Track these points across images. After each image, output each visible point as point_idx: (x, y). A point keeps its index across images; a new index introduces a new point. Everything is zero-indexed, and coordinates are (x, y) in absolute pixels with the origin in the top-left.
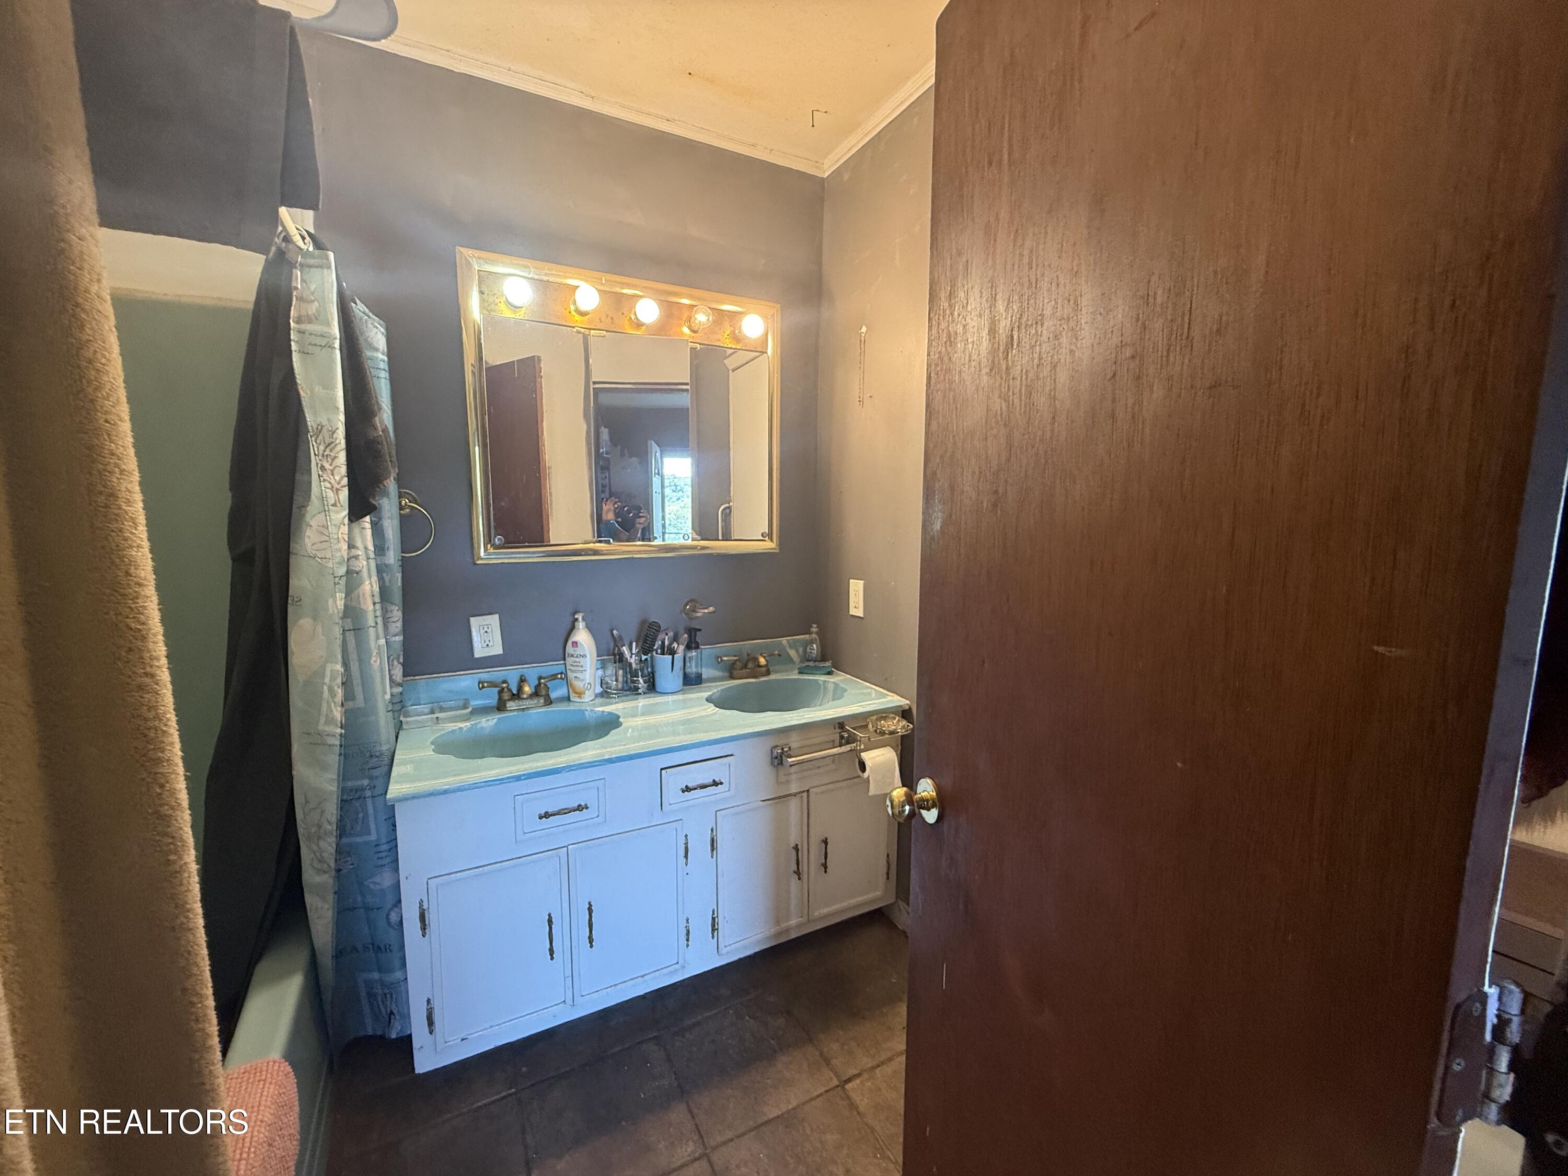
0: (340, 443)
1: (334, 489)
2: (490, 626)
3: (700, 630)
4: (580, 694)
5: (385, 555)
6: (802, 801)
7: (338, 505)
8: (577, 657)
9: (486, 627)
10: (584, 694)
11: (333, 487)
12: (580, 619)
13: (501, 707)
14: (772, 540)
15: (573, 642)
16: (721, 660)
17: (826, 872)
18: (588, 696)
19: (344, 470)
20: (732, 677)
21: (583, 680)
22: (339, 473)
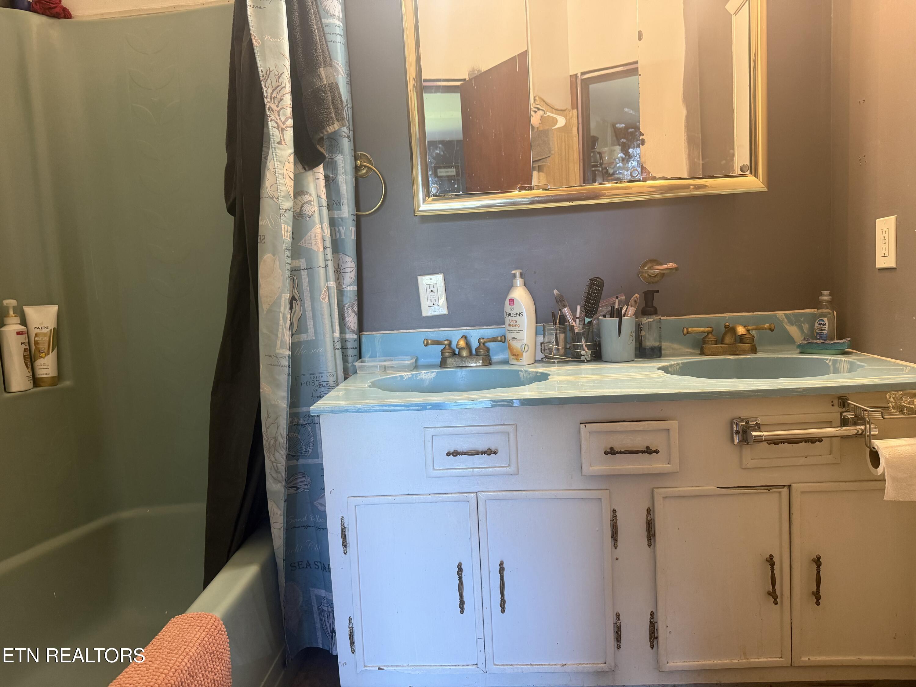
0: (285, 87)
1: (280, 129)
2: (435, 286)
3: (658, 291)
4: (517, 356)
5: (340, 210)
6: (780, 497)
7: (283, 143)
8: (513, 316)
9: (432, 286)
10: (522, 355)
11: (278, 126)
12: (518, 275)
13: (443, 364)
14: (756, 176)
15: (510, 300)
16: (688, 333)
17: (818, 603)
18: (527, 358)
19: (289, 111)
20: (702, 354)
21: (520, 341)
22: (284, 115)
